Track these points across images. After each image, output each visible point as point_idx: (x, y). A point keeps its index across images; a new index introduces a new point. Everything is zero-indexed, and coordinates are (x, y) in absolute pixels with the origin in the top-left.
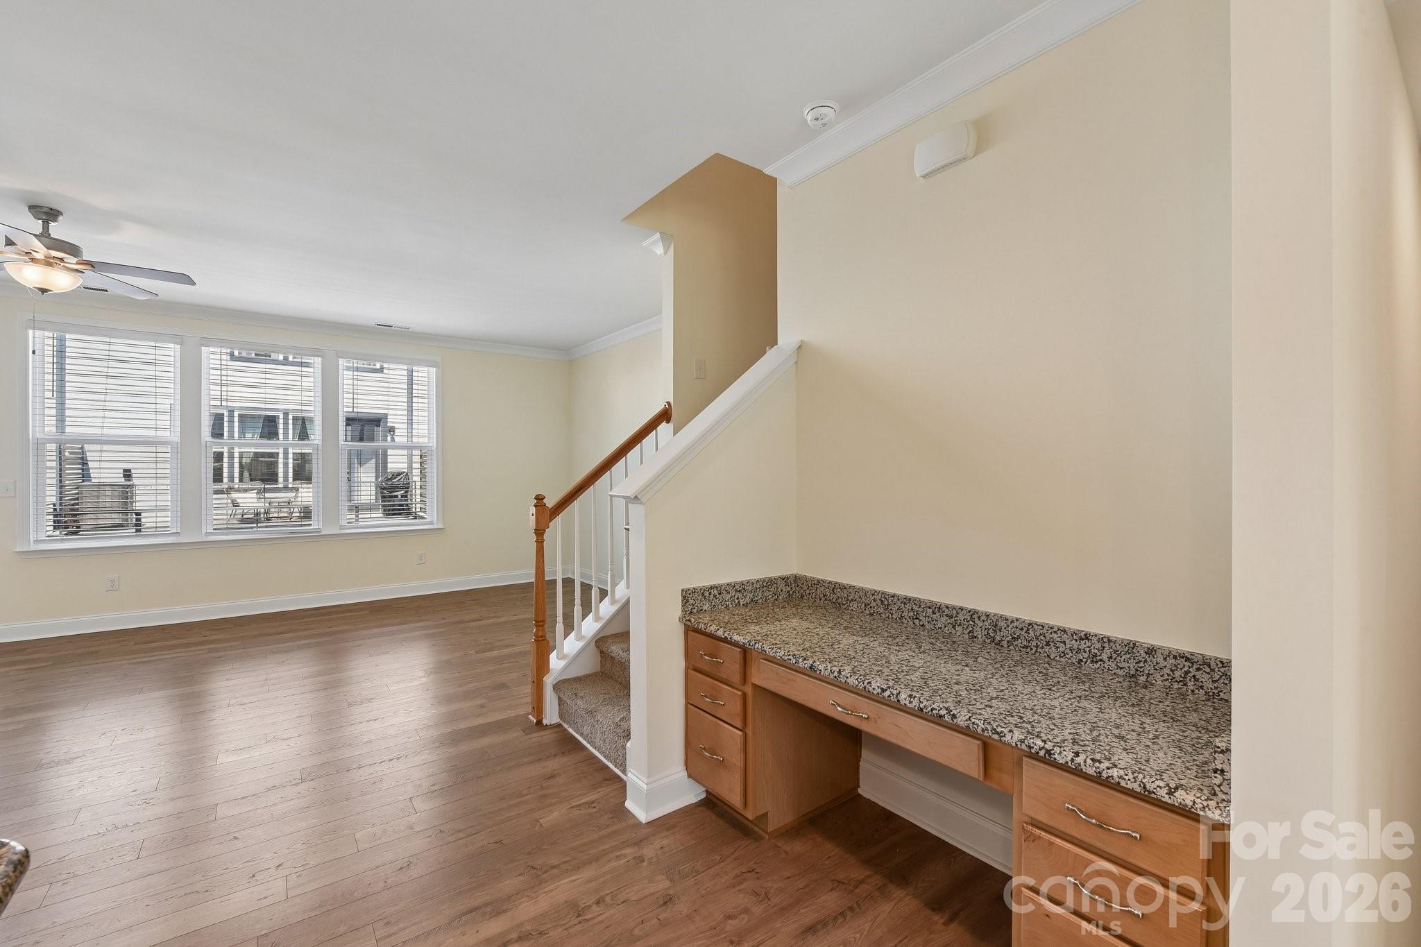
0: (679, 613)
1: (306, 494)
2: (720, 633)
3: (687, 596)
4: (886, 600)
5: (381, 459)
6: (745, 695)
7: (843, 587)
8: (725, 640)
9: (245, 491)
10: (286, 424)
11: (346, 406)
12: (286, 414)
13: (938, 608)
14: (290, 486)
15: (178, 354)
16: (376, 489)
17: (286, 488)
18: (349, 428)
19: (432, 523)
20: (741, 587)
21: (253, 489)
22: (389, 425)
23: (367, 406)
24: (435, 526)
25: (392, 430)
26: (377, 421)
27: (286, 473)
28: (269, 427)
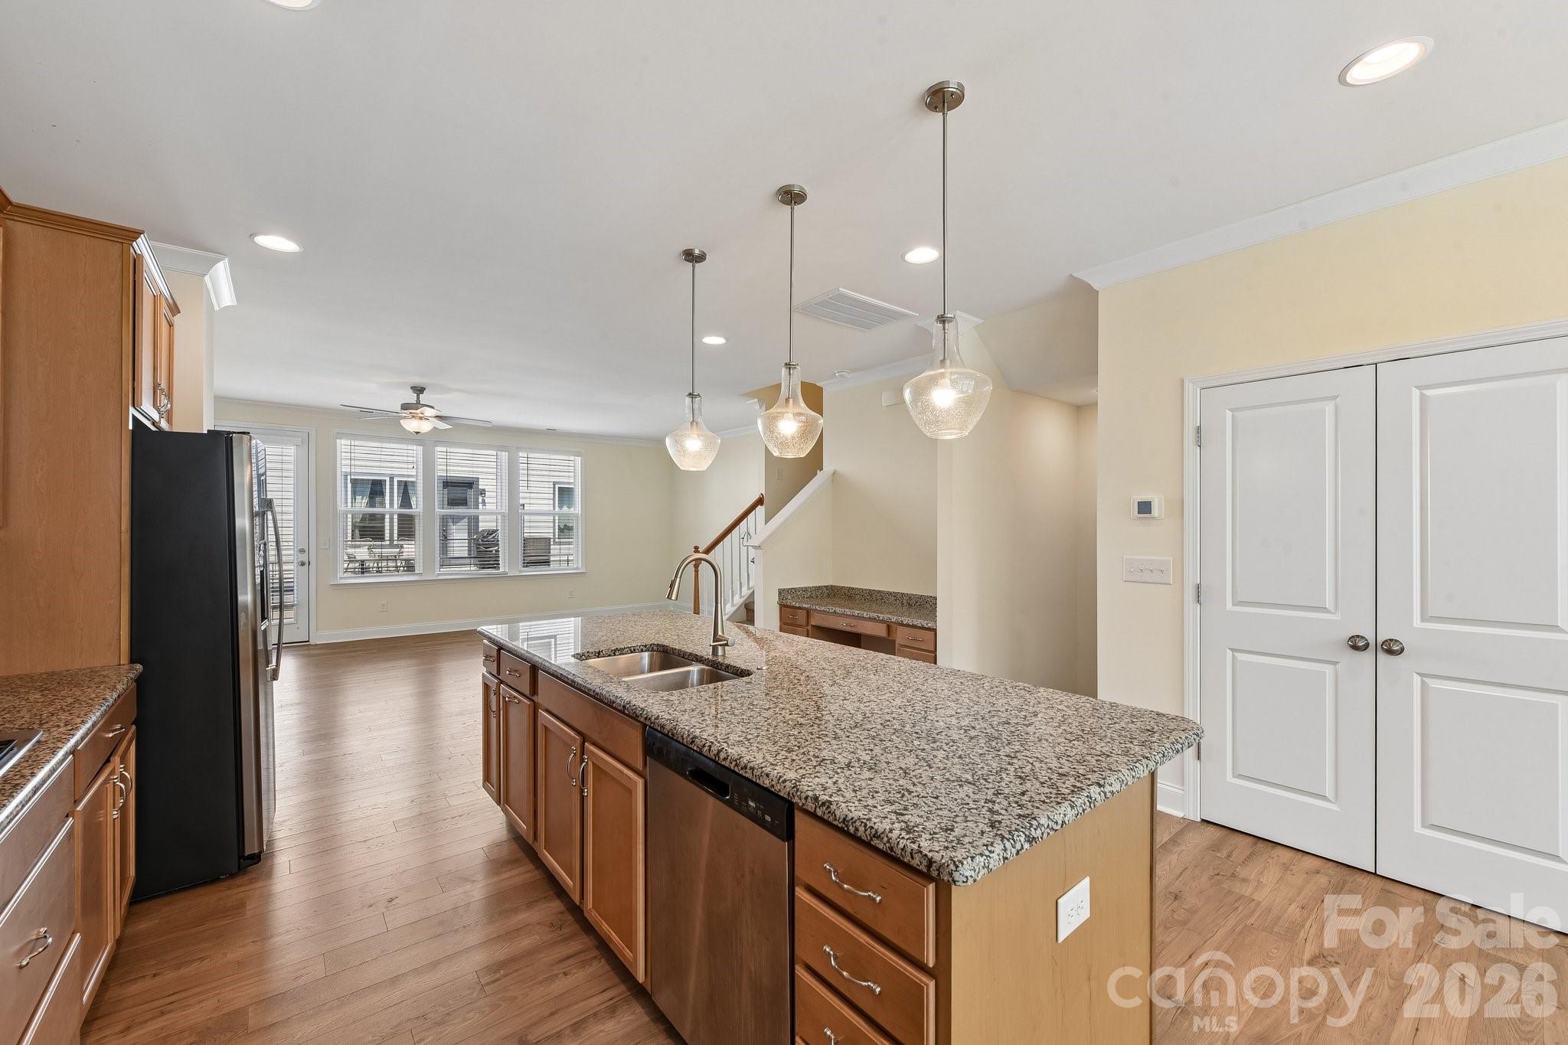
0: (777, 599)
1: (410, 549)
2: (797, 605)
3: (781, 592)
4: (871, 592)
5: (474, 521)
6: (808, 630)
7: (853, 589)
8: (799, 608)
9: (359, 547)
10: (392, 489)
11: (440, 472)
12: (392, 479)
13: (890, 594)
14: (395, 543)
15: (421, 456)
16: (469, 543)
17: (392, 546)
18: (446, 491)
19: (577, 569)
20: (805, 590)
21: (366, 545)
22: (480, 487)
23: (459, 472)
24: (580, 571)
25: (483, 492)
26: (470, 484)
27: (391, 530)
28: (376, 490)
